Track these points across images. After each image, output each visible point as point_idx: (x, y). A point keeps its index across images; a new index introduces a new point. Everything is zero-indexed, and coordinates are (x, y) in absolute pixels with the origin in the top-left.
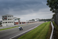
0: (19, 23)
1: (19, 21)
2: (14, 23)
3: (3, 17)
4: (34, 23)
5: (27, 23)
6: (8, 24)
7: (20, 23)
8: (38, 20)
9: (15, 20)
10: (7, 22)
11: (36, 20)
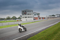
0: (38, 18)
1: (39, 16)
2: (34, 18)
3: (23, 12)
4: (54, 19)
5: (47, 19)
6: (27, 19)
7: (40, 18)
8: (59, 16)
9: (35, 15)
10: (26, 17)
11: (56, 16)
